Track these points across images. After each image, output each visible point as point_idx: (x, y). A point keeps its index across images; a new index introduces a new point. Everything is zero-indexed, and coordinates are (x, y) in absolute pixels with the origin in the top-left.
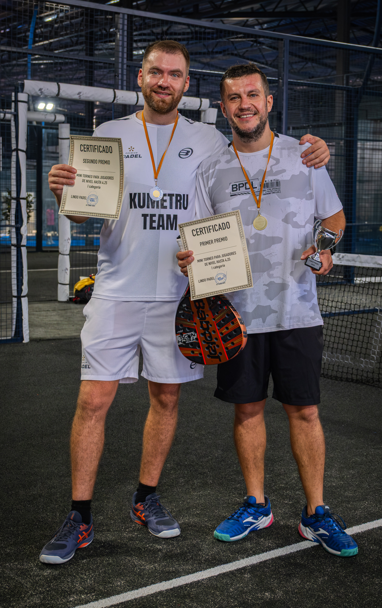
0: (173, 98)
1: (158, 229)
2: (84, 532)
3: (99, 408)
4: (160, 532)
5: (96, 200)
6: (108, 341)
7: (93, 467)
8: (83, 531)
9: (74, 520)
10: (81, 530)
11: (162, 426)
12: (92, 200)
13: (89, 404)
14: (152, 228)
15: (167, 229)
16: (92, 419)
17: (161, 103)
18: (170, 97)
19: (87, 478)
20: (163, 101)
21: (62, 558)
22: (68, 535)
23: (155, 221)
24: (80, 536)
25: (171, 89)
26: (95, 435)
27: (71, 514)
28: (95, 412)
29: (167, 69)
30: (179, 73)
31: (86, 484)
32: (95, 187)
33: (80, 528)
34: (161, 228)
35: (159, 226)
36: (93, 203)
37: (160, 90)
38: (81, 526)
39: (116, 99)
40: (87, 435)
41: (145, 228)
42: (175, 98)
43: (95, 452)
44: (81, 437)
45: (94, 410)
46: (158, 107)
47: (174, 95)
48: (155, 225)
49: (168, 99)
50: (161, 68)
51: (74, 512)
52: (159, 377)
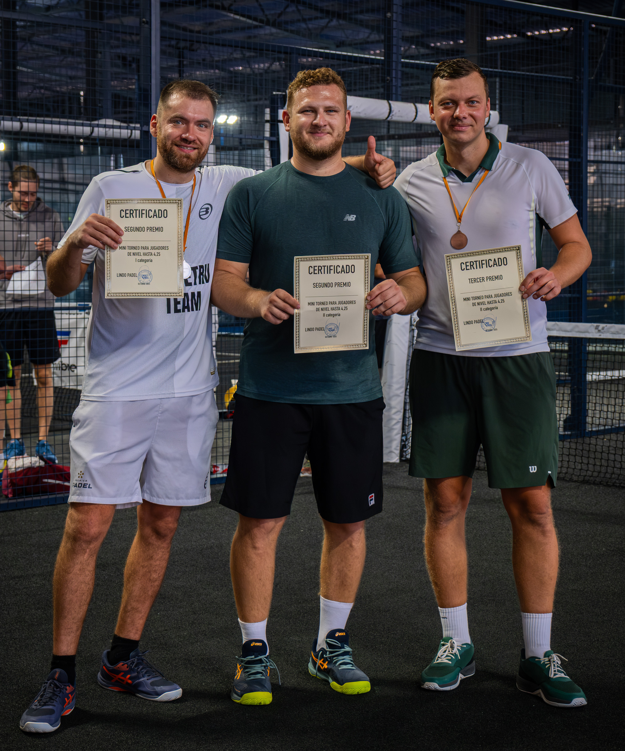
0: (199, 153)
1: (184, 311)
2: (70, 695)
3: (95, 538)
4: (158, 694)
5: (149, 277)
6: (114, 455)
7: (82, 613)
8: (69, 693)
9: (58, 680)
10: (67, 692)
11: (155, 562)
12: (145, 277)
13: (85, 535)
14: (177, 311)
15: (193, 310)
16: (86, 552)
17: (185, 160)
18: (196, 151)
19: (74, 628)
20: (188, 157)
21: (51, 725)
22: (53, 698)
23: (179, 303)
24: (66, 699)
25: (198, 142)
26: (87, 573)
27: (55, 673)
28: (90, 544)
29: (194, 119)
30: (207, 124)
31: (72, 634)
32: (146, 261)
33: (66, 690)
34: (186, 310)
35: (184, 307)
36: (146, 281)
37: (183, 144)
38: (68, 688)
39: (391, 115)
40: (78, 572)
41: (169, 312)
42: (202, 152)
43: (86, 594)
44: (71, 575)
45: (89, 542)
46: (182, 164)
47: (201, 149)
48: (180, 307)
49: (194, 154)
50: (186, 117)
51: (58, 670)
52: (168, 498)
